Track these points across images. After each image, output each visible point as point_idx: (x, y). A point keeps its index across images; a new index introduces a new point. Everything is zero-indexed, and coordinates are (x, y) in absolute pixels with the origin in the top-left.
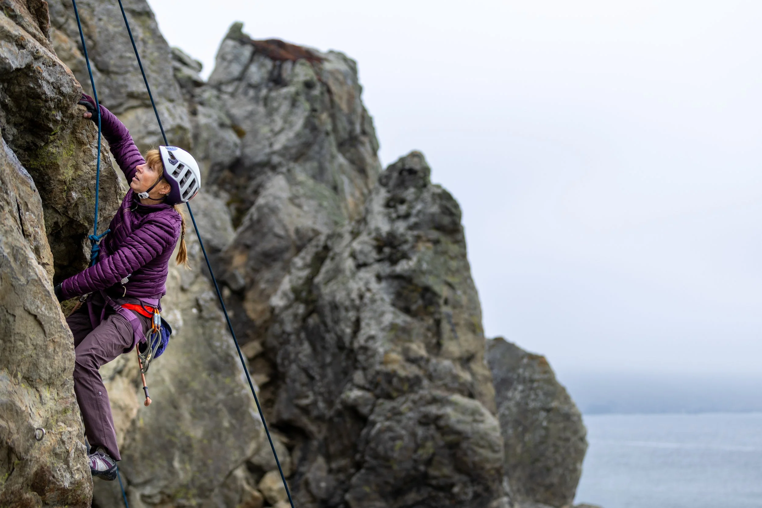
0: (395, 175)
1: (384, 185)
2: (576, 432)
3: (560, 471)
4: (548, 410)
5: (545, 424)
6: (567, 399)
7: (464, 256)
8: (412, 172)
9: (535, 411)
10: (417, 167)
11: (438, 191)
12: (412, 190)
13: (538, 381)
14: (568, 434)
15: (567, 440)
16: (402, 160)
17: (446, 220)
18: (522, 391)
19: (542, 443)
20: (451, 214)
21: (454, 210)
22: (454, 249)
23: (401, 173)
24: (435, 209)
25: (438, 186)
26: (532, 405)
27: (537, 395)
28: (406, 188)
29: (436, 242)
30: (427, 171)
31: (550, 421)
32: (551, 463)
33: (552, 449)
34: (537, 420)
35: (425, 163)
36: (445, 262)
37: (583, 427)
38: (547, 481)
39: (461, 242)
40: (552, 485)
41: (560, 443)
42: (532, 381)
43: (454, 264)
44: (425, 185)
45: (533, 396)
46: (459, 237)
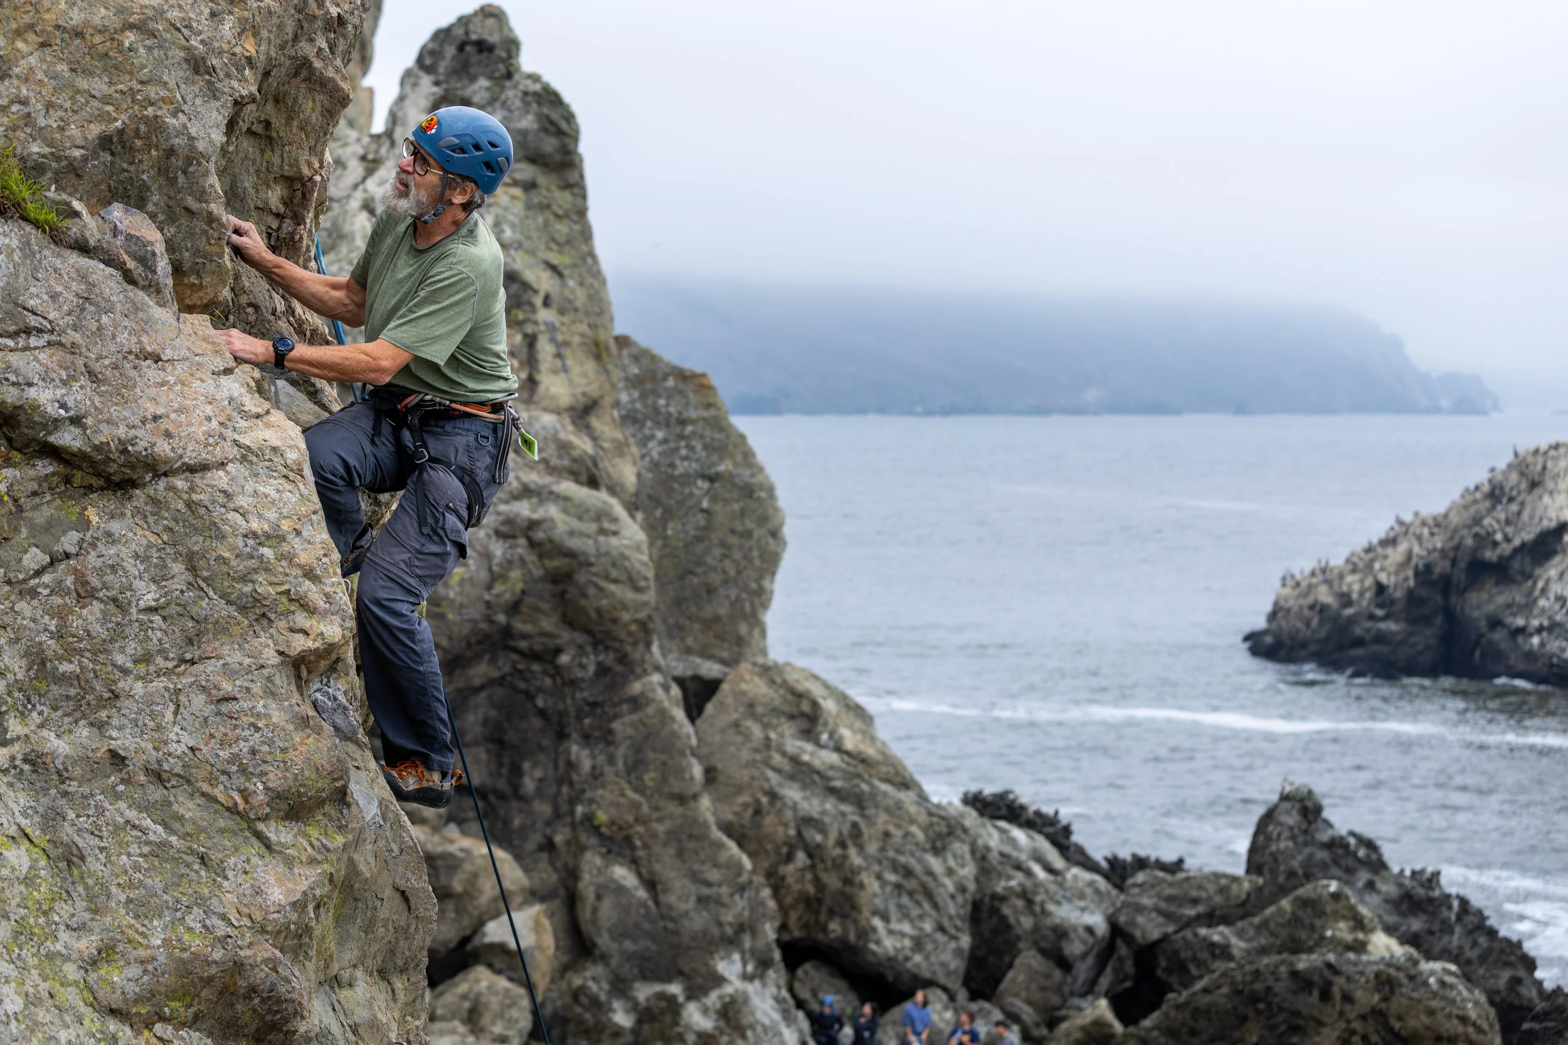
0: (450, 51)
1: (429, 70)
2: (763, 520)
3: (733, 593)
4: (712, 479)
5: (705, 504)
6: (748, 455)
7: (582, 213)
8: (483, 47)
9: (687, 479)
10: (494, 39)
11: (537, 87)
12: (483, 82)
13: (693, 422)
14: (749, 524)
15: (747, 534)
16: (464, 21)
17: (549, 144)
18: (665, 441)
19: (698, 539)
20: (560, 133)
21: (564, 125)
22: (563, 199)
23: (461, 48)
24: (528, 122)
25: (535, 78)
26: (682, 467)
27: (691, 449)
28: (473, 79)
29: (530, 186)
30: (512, 45)
31: (714, 499)
32: (715, 578)
33: (717, 552)
34: (691, 494)
35: (511, 30)
36: (546, 223)
37: (777, 510)
38: (708, 612)
39: (577, 187)
40: (717, 619)
41: (733, 540)
42: (683, 422)
43: (562, 229)
44: (509, 75)
45: (683, 452)
46: (573, 177)
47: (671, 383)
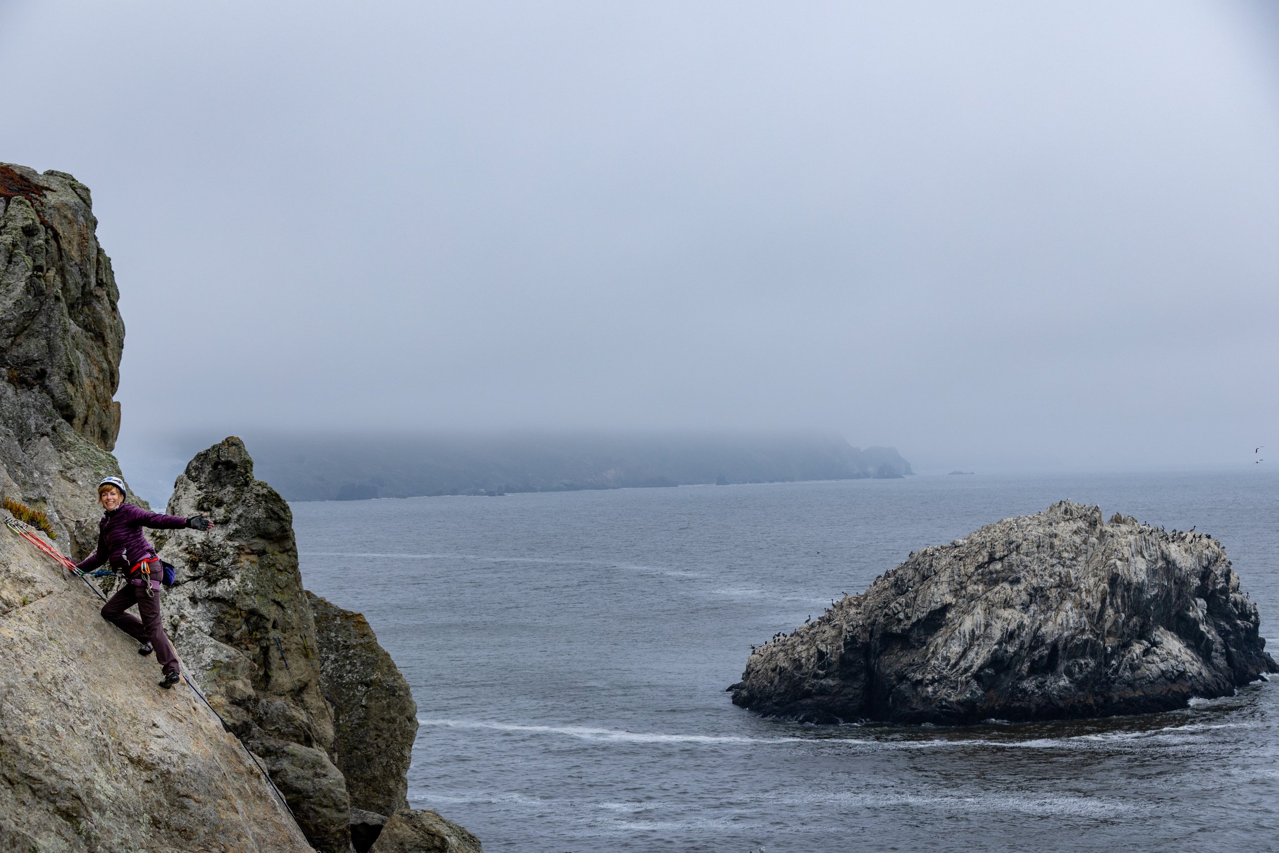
0: (208, 468)
1: (195, 479)
2: (402, 710)
3: (384, 761)
4: (367, 685)
5: (364, 702)
6: (391, 667)
7: (295, 567)
8: (229, 465)
9: (351, 686)
10: (236, 460)
11: (265, 491)
12: (230, 488)
13: (354, 647)
14: (394, 714)
15: (393, 720)
16: (216, 449)
17: (273, 526)
18: (336, 661)
19: (360, 726)
20: (279, 519)
21: (282, 514)
22: (283, 559)
23: (215, 466)
24: (260, 513)
25: (263, 485)
26: (347, 678)
27: (354, 665)
28: (223, 486)
29: (261, 553)
30: (248, 464)
31: (370, 698)
32: (372, 751)
33: (373, 733)
34: (354, 695)
35: (246, 453)
36: (273, 576)
37: (411, 702)
38: (368, 774)
39: (291, 551)
40: (375, 778)
41: (384, 725)
42: (347, 647)
43: (282, 578)
44: (246, 484)
45: (348, 667)
46: (288, 545)
47: (338, 621)
